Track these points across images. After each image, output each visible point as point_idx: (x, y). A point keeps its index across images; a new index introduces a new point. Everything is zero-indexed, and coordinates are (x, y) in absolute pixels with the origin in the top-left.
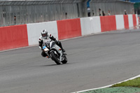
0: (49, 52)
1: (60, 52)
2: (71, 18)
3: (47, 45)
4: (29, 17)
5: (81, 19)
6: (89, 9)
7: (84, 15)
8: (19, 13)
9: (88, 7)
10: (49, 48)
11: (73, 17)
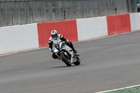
0: (59, 53)
1: (72, 53)
2: (121, 14)
3: (57, 46)
4: (78, 12)
5: (131, 15)
6: (138, 5)
7: (133, 11)
8: (69, 9)
9: (138, 3)
10: (59, 49)
11: (122, 12)
